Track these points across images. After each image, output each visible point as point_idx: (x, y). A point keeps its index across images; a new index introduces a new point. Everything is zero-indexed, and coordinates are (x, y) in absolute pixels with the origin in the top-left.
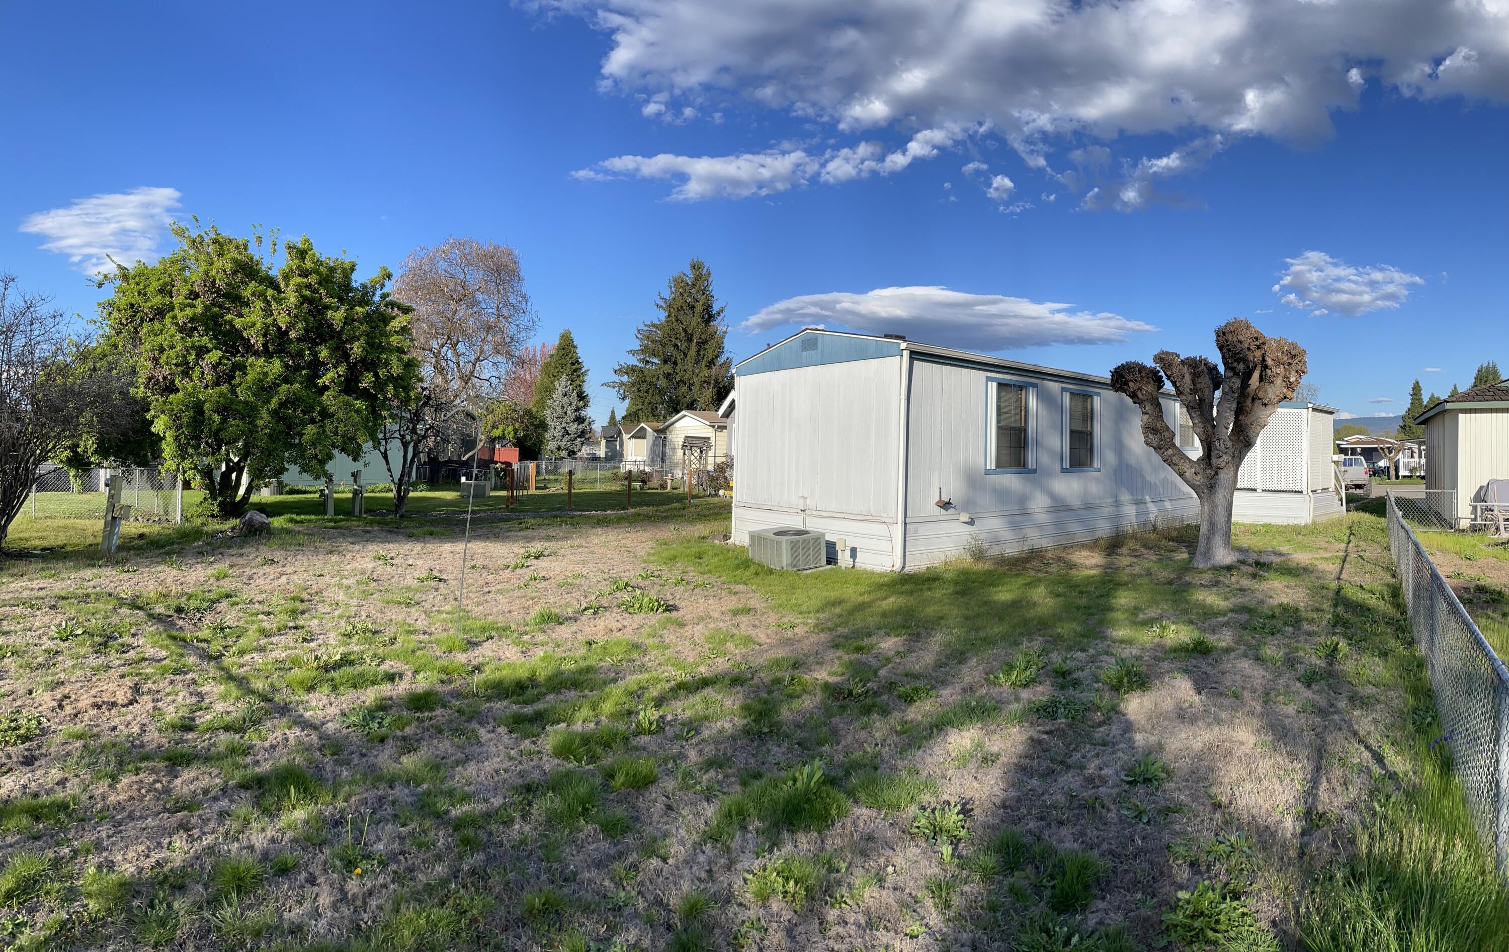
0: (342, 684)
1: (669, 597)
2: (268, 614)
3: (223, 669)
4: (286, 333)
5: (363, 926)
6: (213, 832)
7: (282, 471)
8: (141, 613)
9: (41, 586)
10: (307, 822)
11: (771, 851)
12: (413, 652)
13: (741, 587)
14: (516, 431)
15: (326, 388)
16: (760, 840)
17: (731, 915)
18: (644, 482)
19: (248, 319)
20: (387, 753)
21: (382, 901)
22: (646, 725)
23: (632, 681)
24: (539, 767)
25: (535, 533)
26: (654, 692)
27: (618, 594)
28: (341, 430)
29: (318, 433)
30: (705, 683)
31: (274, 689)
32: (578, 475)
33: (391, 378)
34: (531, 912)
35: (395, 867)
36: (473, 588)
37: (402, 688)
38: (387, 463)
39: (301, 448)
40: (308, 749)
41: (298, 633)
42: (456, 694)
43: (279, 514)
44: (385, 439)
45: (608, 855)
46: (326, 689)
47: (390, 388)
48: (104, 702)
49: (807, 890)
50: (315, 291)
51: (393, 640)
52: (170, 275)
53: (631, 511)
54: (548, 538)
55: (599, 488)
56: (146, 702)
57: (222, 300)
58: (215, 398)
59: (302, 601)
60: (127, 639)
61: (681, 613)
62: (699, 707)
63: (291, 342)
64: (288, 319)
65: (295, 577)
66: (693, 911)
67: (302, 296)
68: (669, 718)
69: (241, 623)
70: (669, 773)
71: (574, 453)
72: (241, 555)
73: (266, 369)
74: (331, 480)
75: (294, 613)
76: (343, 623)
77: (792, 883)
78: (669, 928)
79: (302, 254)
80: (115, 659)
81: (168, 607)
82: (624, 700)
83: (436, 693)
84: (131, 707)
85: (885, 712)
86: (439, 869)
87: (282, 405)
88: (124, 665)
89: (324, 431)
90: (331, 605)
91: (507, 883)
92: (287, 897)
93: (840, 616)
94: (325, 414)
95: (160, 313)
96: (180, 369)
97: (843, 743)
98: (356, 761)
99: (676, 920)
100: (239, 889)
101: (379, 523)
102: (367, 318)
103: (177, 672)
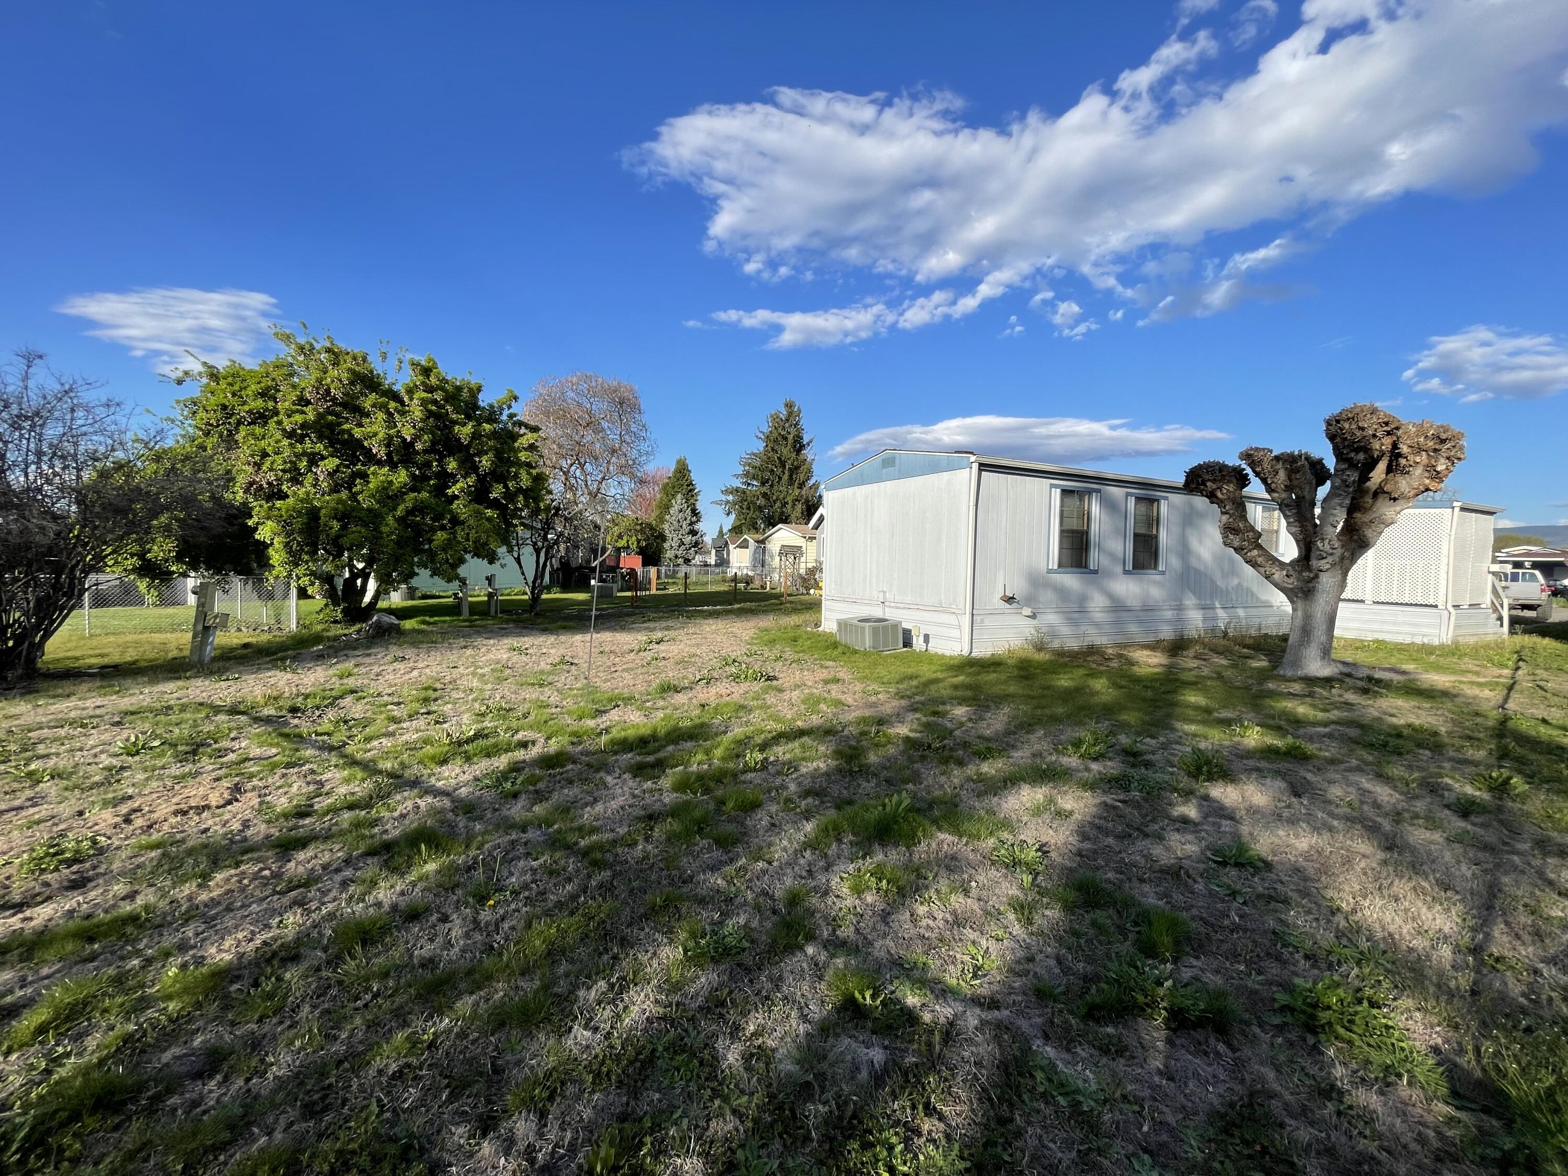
0: (475, 755)
1: (770, 670)
2: (399, 704)
3: (346, 756)
4: (412, 444)
5: (496, 946)
6: (334, 900)
7: (413, 574)
8: (243, 718)
9: (98, 704)
10: (438, 872)
11: (864, 858)
12: (546, 722)
13: (831, 663)
14: (639, 541)
15: (456, 497)
16: (854, 850)
17: (830, 903)
18: (748, 583)
19: (369, 429)
20: (519, 805)
21: (514, 922)
22: (753, 764)
23: (738, 731)
24: (660, 800)
25: (657, 624)
26: (759, 740)
27: (727, 668)
28: (473, 535)
29: (449, 540)
30: (801, 733)
31: (403, 765)
32: (693, 578)
33: (520, 490)
34: (653, 909)
35: (527, 894)
36: (601, 669)
37: (534, 752)
38: (521, 567)
39: (432, 555)
40: (442, 811)
41: (430, 717)
42: (587, 753)
43: (410, 617)
44: (518, 545)
45: (721, 862)
46: (459, 761)
47: (521, 498)
48: (191, 808)
49: (898, 888)
50: (441, 407)
51: (525, 716)
52: (273, 380)
53: (736, 606)
54: (668, 628)
55: (710, 588)
56: (251, 800)
57: (338, 409)
58: (333, 504)
59: (435, 690)
60: (225, 744)
61: (780, 681)
62: (797, 751)
63: (418, 453)
64: (413, 431)
65: (428, 671)
66: (794, 900)
67: (428, 410)
68: (772, 759)
69: (369, 714)
70: (772, 799)
71: (689, 561)
72: (369, 655)
73: (390, 478)
74: (465, 584)
75: (426, 700)
76: (477, 705)
77: (884, 882)
78: (774, 912)
79: (426, 372)
80: (206, 764)
81: (281, 708)
82: (732, 746)
83: (567, 753)
84: (229, 807)
85: (961, 763)
86: (569, 888)
87: (410, 512)
88: (220, 768)
89: (455, 537)
90: (465, 691)
91: (632, 890)
92: (418, 938)
93: (917, 687)
94: (455, 521)
95: (261, 418)
96: (288, 476)
97: (925, 783)
98: (489, 816)
99: (781, 906)
100: (364, 944)
101: (514, 621)
102: (494, 435)
103: (289, 765)
